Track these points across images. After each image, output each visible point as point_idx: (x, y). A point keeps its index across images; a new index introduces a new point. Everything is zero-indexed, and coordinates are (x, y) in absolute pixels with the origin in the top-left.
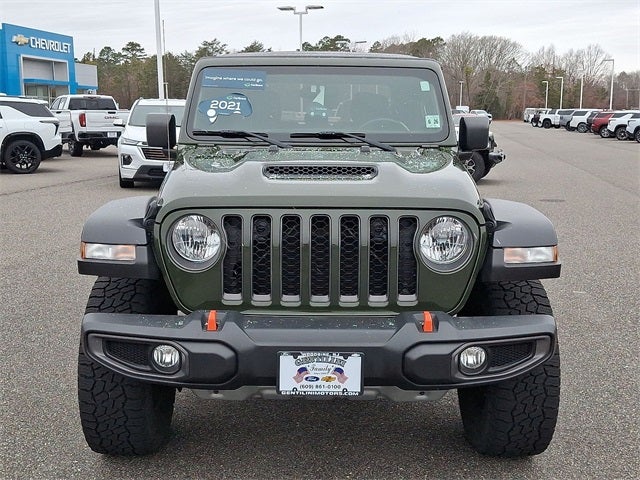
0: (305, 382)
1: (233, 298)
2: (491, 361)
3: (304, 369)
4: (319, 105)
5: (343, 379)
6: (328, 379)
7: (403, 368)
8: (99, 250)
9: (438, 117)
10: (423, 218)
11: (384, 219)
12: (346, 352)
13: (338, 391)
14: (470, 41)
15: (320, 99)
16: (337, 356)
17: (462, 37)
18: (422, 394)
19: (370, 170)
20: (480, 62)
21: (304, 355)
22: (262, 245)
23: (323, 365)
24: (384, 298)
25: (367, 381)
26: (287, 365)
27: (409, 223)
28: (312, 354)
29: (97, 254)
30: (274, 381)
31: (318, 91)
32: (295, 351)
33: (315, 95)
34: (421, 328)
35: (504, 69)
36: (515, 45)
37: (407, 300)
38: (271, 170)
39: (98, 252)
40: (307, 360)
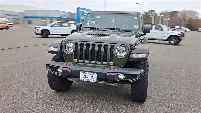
0: (85, 78)
1: (75, 60)
2: (126, 78)
3: (85, 75)
4: (113, 22)
5: (93, 78)
6: (90, 78)
7: (105, 77)
8: (52, 48)
9: (137, 25)
10: (116, 46)
11: (107, 45)
12: (94, 73)
13: (92, 81)
14: (186, 12)
15: (113, 21)
16: (92, 73)
17: (184, 11)
18: (113, 84)
19: (109, 35)
20: (188, 17)
21: (85, 72)
22: (82, 49)
23: (89, 75)
24: (106, 63)
25: (98, 79)
26: (82, 74)
27: (112, 47)
28: (87, 72)
29: (51, 49)
30: (79, 77)
31: (113, 19)
32: (84, 72)
33: (112, 20)
34: (110, 69)
35: (194, 18)
36: (197, 13)
37: (111, 63)
38: (88, 34)
39: (52, 49)
40: (86, 74)
